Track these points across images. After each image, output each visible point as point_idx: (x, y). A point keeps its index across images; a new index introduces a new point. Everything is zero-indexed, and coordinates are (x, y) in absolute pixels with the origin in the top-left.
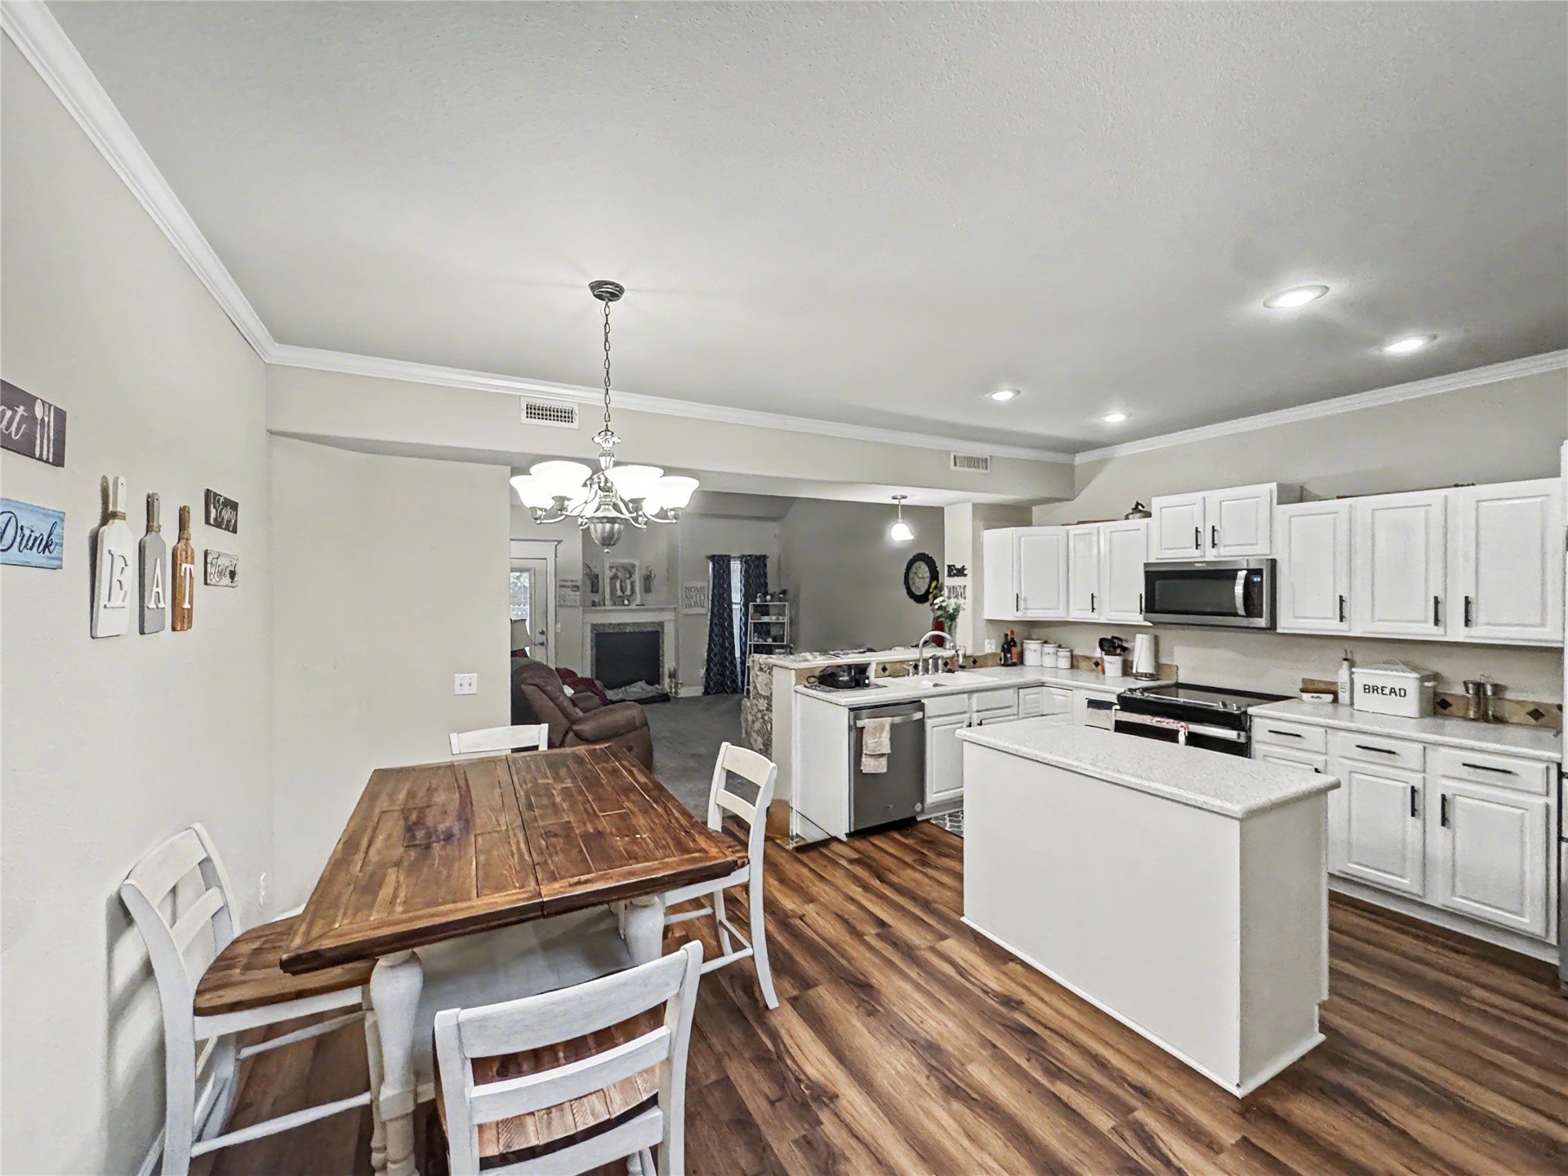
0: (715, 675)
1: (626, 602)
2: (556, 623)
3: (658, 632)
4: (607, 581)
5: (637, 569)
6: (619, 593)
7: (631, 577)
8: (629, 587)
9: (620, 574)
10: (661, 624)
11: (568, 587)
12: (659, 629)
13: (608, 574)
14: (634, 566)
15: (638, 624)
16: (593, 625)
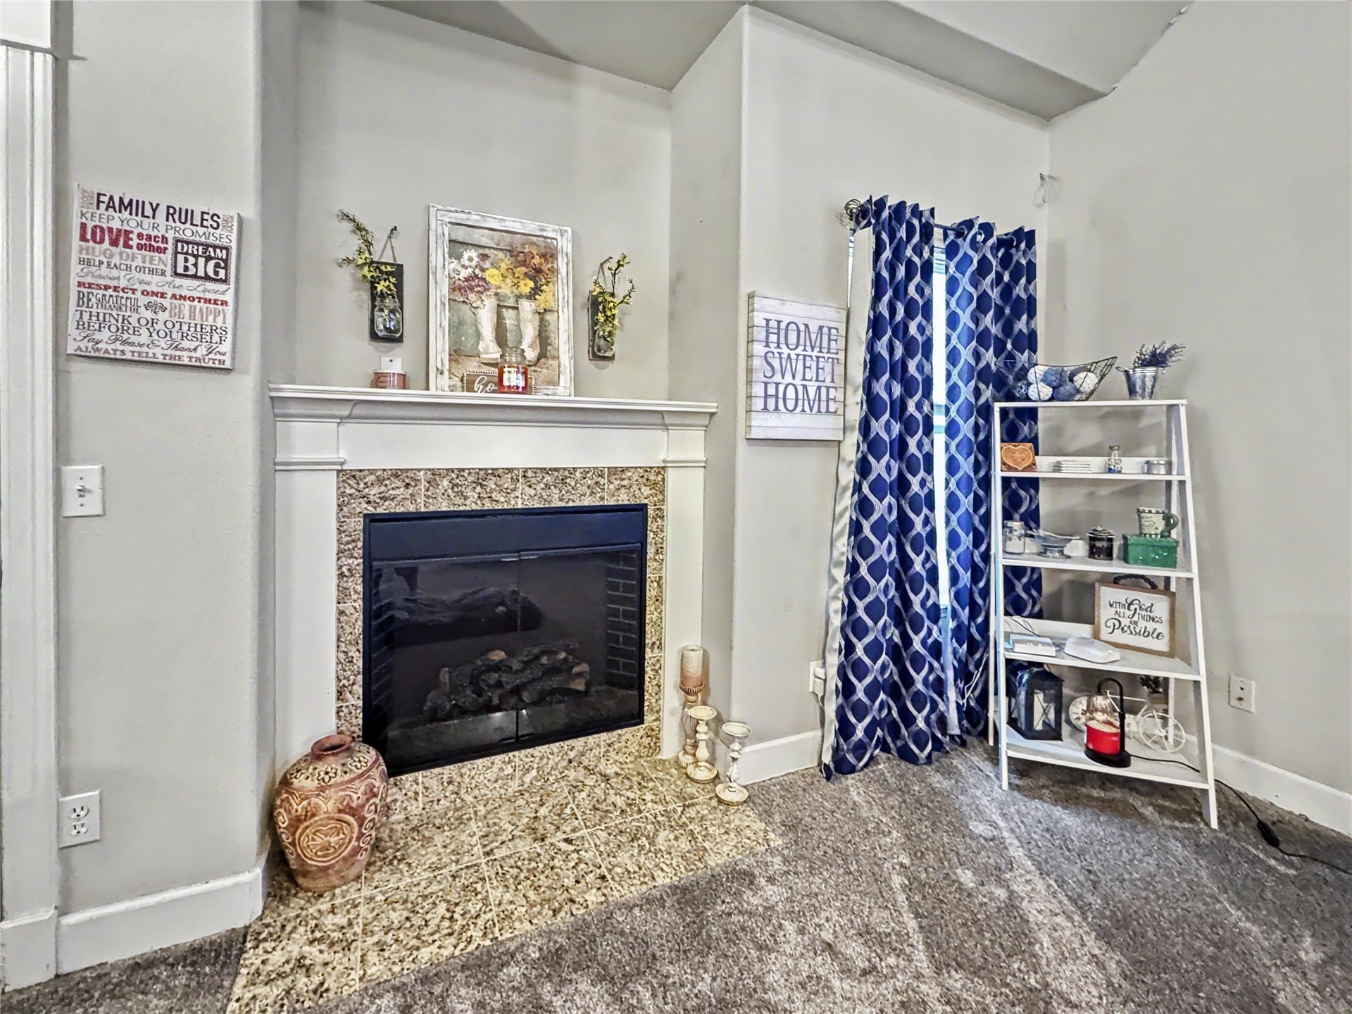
0: (872, 692)
1: (513, 378)
2: (62, 454)
3: (640, 509)
4: (440, 291)
5: (561, 264)
6: (488, 348)
7: (536, 291)
8: (530, 333)
9: (493, 276)
10: (656, 477)
11: (150, 245)
12: (643, 495)
13: (445, 270)
14: (549, 254)
15: (561, 476)
16: (347, 476)
